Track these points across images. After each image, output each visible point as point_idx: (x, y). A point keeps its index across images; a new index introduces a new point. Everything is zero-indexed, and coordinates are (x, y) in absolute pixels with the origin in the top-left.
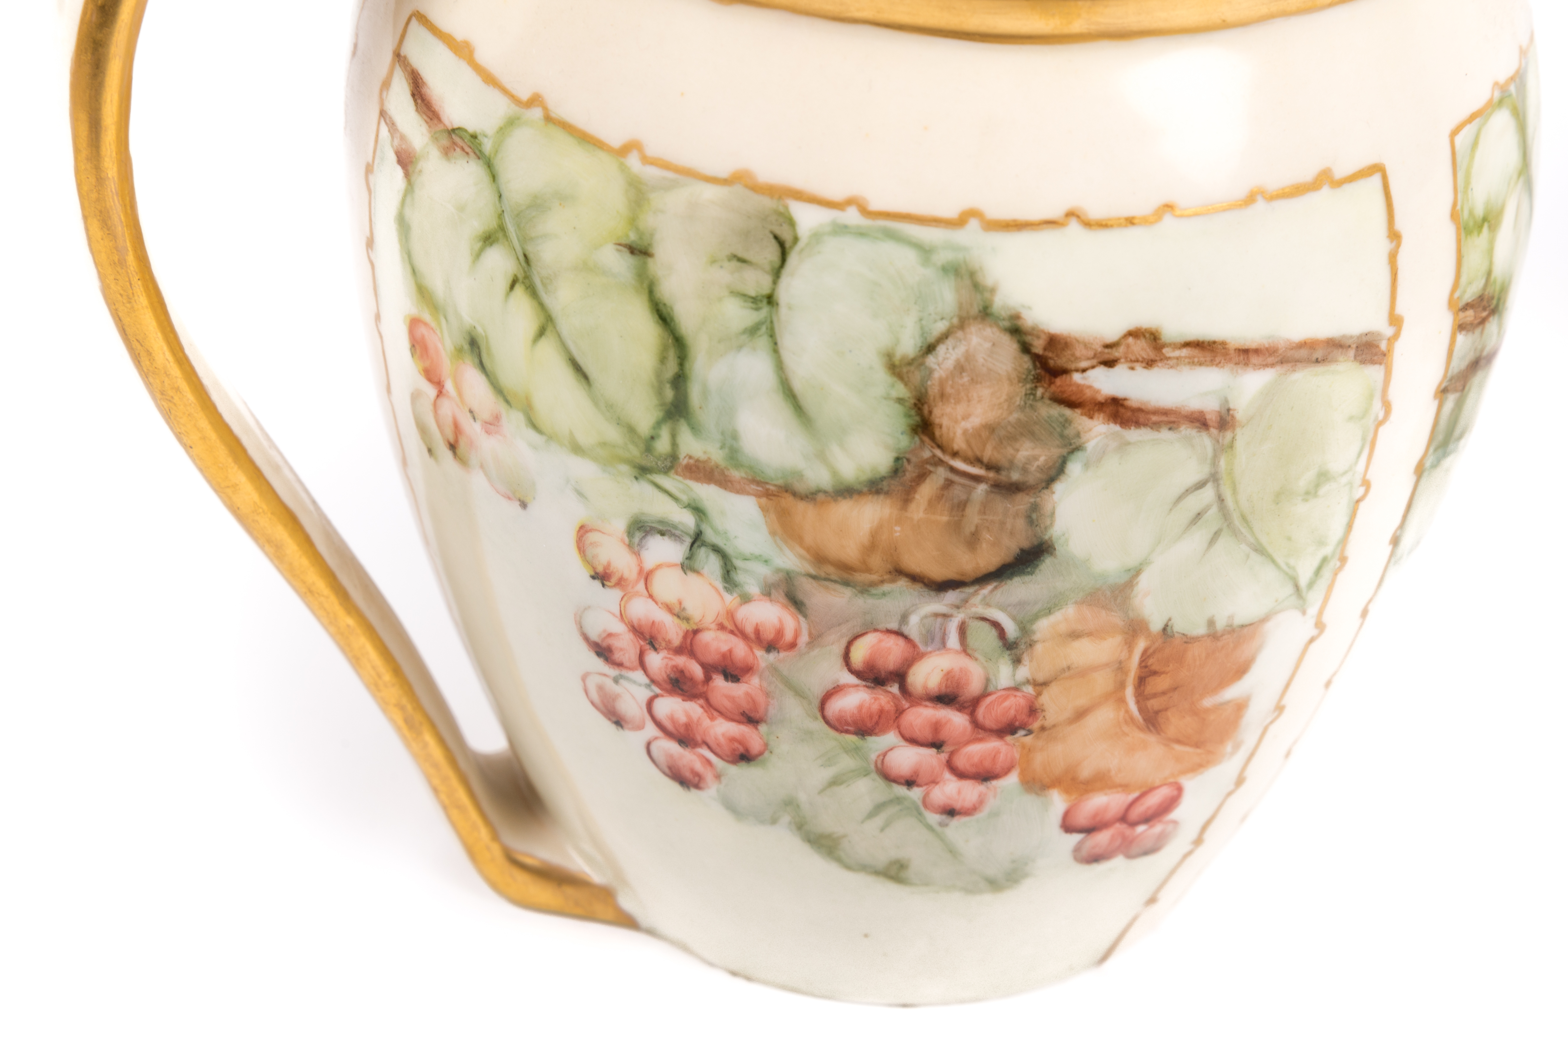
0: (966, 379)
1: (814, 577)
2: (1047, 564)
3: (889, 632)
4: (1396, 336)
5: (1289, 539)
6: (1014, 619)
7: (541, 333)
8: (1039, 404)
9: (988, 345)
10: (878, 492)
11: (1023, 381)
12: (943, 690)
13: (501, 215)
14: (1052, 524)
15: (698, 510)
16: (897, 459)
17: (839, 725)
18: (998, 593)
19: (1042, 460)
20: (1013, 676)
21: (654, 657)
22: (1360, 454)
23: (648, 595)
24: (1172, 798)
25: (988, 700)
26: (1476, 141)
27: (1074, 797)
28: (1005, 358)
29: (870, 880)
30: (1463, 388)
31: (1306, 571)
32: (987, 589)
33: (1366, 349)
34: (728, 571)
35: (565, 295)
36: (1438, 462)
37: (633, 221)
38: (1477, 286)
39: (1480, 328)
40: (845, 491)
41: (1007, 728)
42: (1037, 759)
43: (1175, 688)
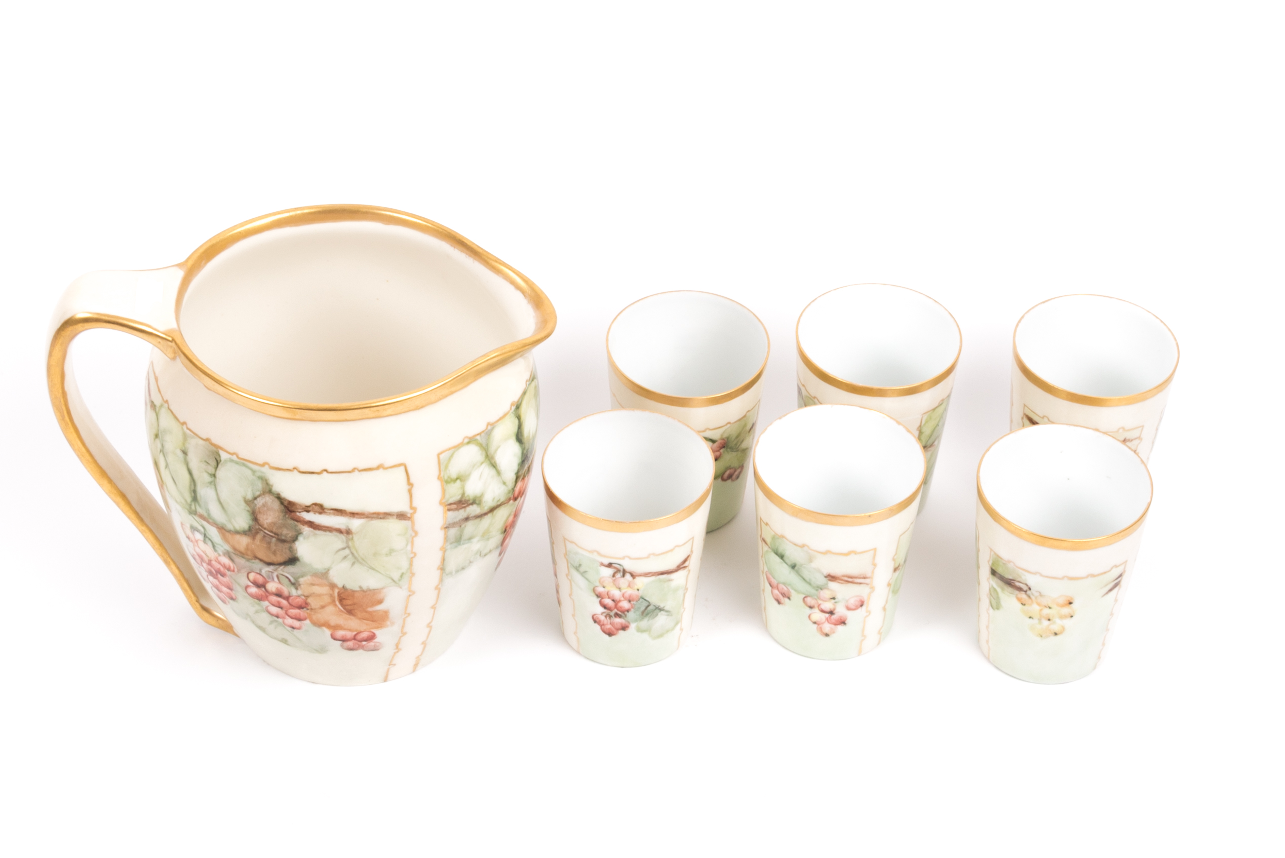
0: (265, 509)
1: (235, 554)
2: (298, 563)
3: (257, 573)
4: (415, 512)
5: (384, 567)
6: (292, 576)
7: (166, 466)
8: (287, 519)
9: (271, 501)
10: (246, 534)
11: (282, 512)
12: (277, 593)
13: (158, 430)
14: (297, 553)
15: (204, 528)
16: (250, 527)
17: (253, 596)
18: (286, 569)
19: (290, 535)
20: (297, 593)
21: (204, 565)
22: (407, 545)
23: (199, 547)
24: (372, 636)
25: (291, 598)
26: (452, 456)
27: (332, 630)
28: (276, 505)
29: (279, 642)
30: (460, 526)
31: (396, 576)
32: (282, 567)
33: (401, 516)
34: (214, 546)
35: (170, 459)
36: (456, 547)
37: (184, 444)
38: (457, 498)
39: (463, 510)
40: (237, 532)
41: (300, 607)
42: (314, 617)
43: (354, 604)
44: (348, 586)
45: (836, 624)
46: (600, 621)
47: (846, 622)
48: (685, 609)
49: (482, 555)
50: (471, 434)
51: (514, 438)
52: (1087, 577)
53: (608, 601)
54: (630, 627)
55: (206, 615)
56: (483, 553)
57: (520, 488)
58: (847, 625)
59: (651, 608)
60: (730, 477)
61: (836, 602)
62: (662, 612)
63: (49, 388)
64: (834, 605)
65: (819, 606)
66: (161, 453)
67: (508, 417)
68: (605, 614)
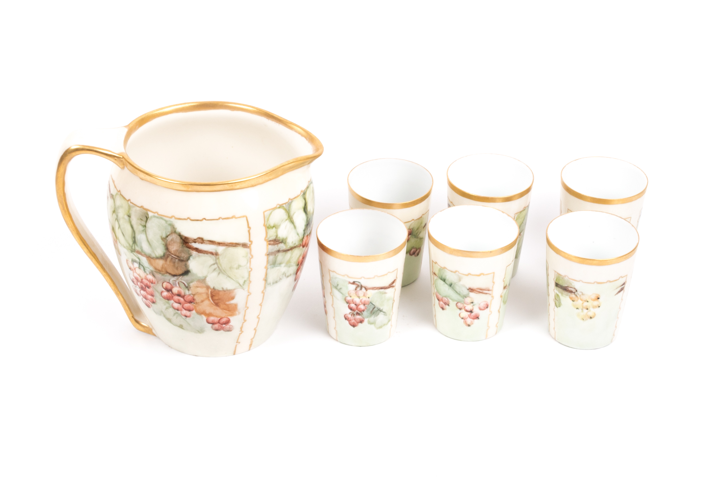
0: (173, 242)
1: (155, 272)
2: (190, 274)
3: (168, 282)
4: (251, 244)
5: (235, 276)
6: (186, 282)
7: (119, 228)
8: (184, 247)
9: (175, 237)
10: (162, 259)
11: (182, 243)
12: (178, 294)
13: (115, 208)
14: (189, 267)
15: (139, 259)
16: (164, 254)
17: (165, 298)
18: (183, 278)
19: (186, 257)
20: (189, 293)
21: (139, 283)
22: (247, 263)
23: (136, 272)
24: (228, 321)
25: (186, 296)
26: (271, 213)
27: (207, 317)
28: (178, 239)
29: (178, 328)
30: (275, 255)
31: (241, 282)
32: (181, 277)
33: (244, 245)
34: (144, 269)
35: (121, 222)
36: (273, 268)
37: (129, 212)
38: (273, 238)
39: (277, 245)
40: (157, 258)
41: (190, 302)
42: (198, 308)
43: (219, 299)
44: (216, 288)
45: (474, 319)
46: (348, 318)
47: (479, 317)
48: (393, 313)
49: (286, 276)
50: (281, 203)
51: (303, 210)
52: (607, 282)
53: (353, 305)
54: (365, 321)
55: (138, 325)
56: (287, 275)
57: (306, 241)
58: (480, 319)
59: (376, 309)
60: (414, 253)
61: (473, 305)
62: (381, 312)
63: (57, 191)
64: (472, 307)
65: (465, 307)
66: (116, 221)
67: (299, 197)
68: (351, 314)
